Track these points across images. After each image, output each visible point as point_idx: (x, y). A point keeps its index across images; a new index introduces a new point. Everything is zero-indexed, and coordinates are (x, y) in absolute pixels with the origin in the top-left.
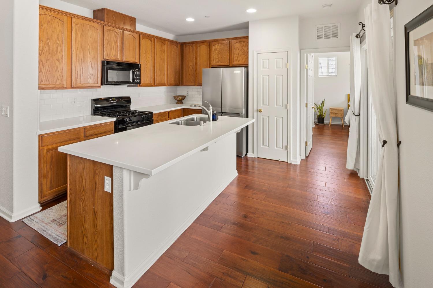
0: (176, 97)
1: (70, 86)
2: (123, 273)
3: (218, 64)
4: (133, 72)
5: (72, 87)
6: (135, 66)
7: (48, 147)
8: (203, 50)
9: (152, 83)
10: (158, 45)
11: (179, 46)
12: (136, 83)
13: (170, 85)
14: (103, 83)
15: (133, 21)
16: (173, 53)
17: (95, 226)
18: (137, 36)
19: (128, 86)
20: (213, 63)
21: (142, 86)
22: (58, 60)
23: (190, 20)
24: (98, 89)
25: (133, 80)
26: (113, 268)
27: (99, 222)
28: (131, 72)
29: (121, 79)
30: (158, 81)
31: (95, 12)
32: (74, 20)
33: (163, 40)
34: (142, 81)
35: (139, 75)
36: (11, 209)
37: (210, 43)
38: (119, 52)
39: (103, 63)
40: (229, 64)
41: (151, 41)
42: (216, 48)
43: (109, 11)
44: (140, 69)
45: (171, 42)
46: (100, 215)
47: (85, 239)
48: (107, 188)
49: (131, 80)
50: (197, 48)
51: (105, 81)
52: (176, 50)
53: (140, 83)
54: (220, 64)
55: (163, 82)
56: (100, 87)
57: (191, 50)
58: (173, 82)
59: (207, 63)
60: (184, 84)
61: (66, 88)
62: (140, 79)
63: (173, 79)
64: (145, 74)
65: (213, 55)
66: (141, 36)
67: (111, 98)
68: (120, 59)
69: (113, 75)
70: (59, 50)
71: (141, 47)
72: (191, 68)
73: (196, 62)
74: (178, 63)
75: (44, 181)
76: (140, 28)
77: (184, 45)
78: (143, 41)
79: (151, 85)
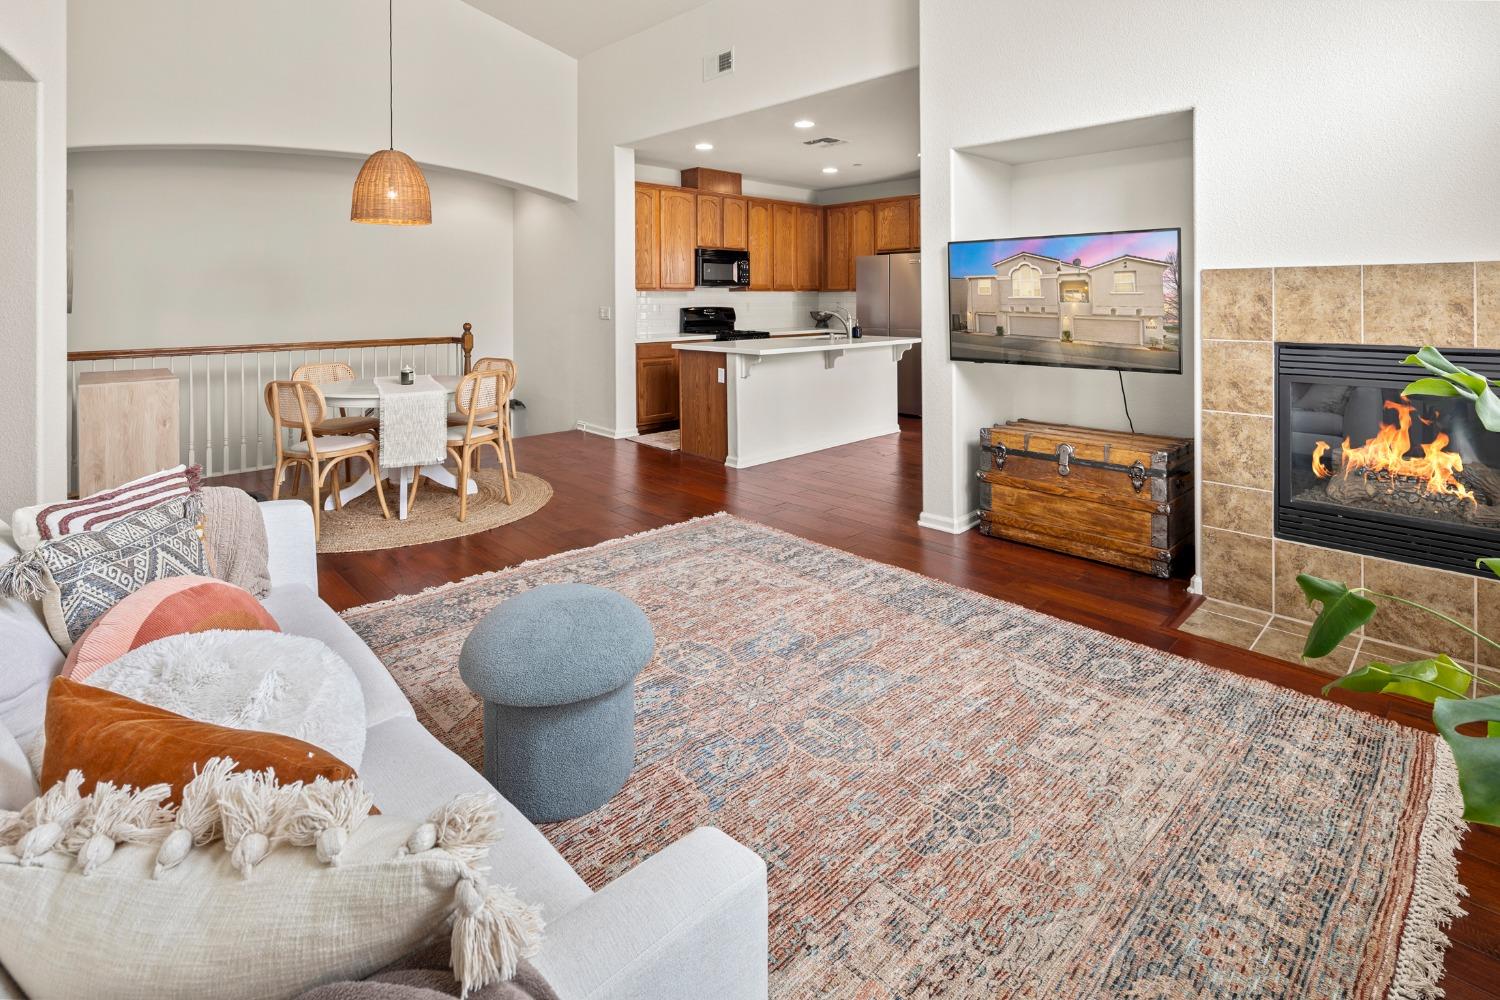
0: (814, 315)
1: (658, 286)
2: (736, 455)
3: (889, 247)
4: (739, 266)
5: (661, 288)
6: (742, 256)
7: (646, 361)
8: (862, 219)
9: (770, 286)
10: (779, 217)
11: (820, 213)
12: (743, 284)
13: (802, 289)
14: (696, 284)
15: (736, 178)
16: (806, 228)
17: (709, 420)
18: (743, 203)
19: (731, 290)
20: (881, 244)
21: (752, 290)
22: (647, 250)
23: (830, 171)
24: (690, 293)
25: (739, 278)
26: (727, 454)
27: (713, 416)
28: (735, 265)
29: (720, 277)
30: (779, 281)
31: (684, 173)
32: (663, 193)
33: (786, 206)
34: (753, 281)
35: (748, 271)
36: (613, 425)
37: (874, 206)
38: (718, 234)
39: (697, 251)
40: (908, 246)
41: (766, 209)
42: (886, 215)
43: (703, 170)
44: (749, 260)
45: (802, 207)
46: (713, 408)
47: (699, 438)
48: (721, 379)
49: (736, 279)
50: (851, 217)
51: (701, 281)
52: (814, 220)
53: (748, 284)
54: (894, 246)
55: (788, 283)
56: (692, 289)
57: (841, 219)
58: (807, 284)
59: (870, 245)
60: (829, 287)
61: (654, 289)
62: (749, 277)
63: (807, 277)
64: (758, 271)
65: (879, 229)
66: (750, 203)
67: (705, 308)
68: (718, 245)
69: (710, 271)
70: (648, 238)
71: (750, 223)
72: (841, 255)
73: (850, 244)
74: (817, 246)
75: (641, 403)
76: (749, 188)
77: (829, 211)
78: (753, 212)
79: (768, 290)
